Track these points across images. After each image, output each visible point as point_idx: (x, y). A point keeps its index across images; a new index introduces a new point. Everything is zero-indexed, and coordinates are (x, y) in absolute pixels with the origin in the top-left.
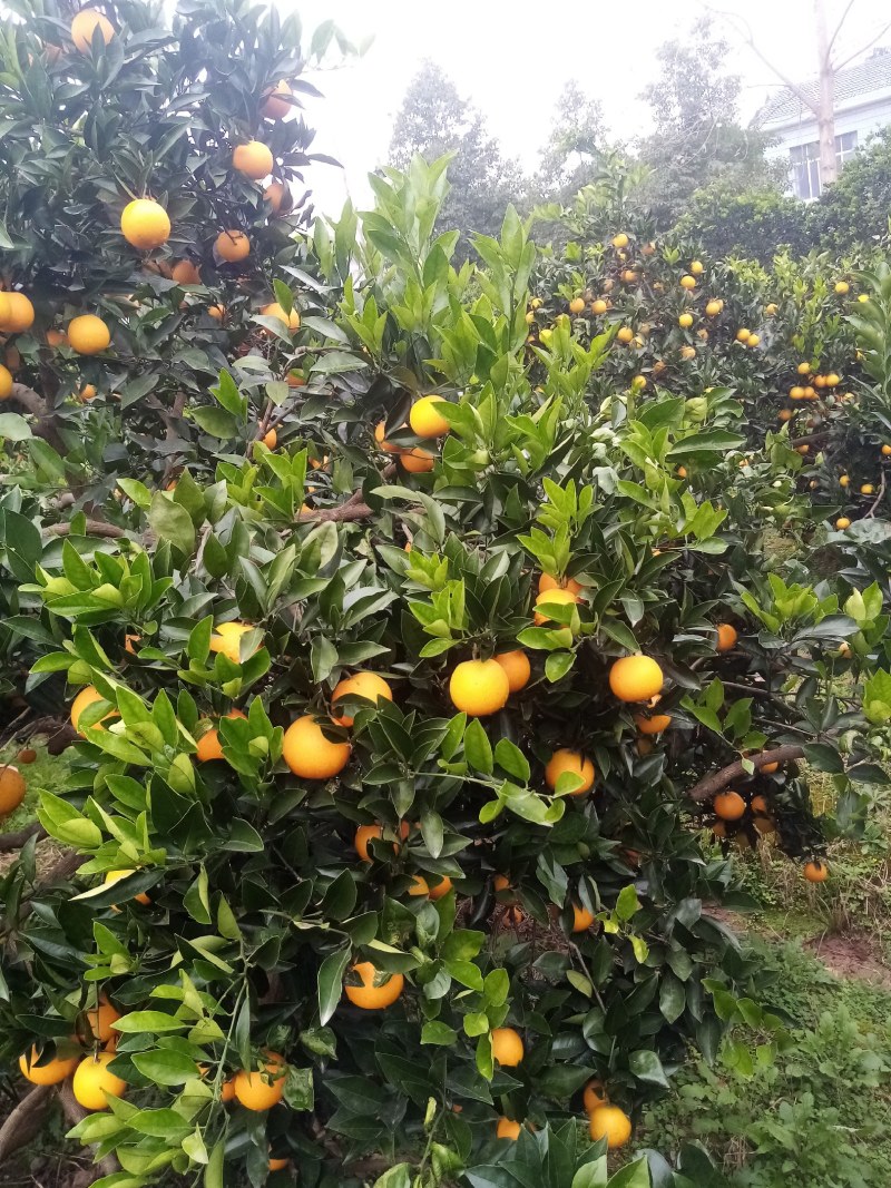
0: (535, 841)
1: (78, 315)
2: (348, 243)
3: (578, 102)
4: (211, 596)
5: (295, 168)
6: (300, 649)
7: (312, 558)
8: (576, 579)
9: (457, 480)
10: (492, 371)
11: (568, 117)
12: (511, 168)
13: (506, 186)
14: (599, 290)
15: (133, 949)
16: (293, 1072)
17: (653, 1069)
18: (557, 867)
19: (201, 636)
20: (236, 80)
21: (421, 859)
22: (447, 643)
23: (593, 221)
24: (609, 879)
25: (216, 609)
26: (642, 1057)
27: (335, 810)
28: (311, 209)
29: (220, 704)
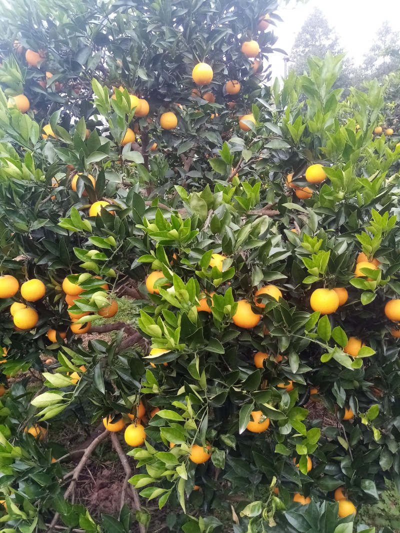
0: (333, 375)
1: (165, 112)
2: (289, 90)
3: (387, 31)
4: (211, 241)
5: (265, 54)
6: (246, 270)
7: (256, 231)
8: (377, 259)
9: (327, 204)
10: (351, 155)
11: (381, 39)
12: (348, 62)
13: (345, 70)
14: (390, 123)
15: (160, 384)
16: (217, 451)
17: (371, 489)
18: (342, 389)
19: (207, 258)
20: (248, 11)
21: (286, 372)
22: (316, 279)
23: (392, 90)
24: (363, 399)
25: (212, 246)
26: (367, 483)
27: (249, 343)
28: (270, 73)
29: (209, 288)
